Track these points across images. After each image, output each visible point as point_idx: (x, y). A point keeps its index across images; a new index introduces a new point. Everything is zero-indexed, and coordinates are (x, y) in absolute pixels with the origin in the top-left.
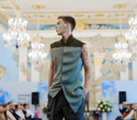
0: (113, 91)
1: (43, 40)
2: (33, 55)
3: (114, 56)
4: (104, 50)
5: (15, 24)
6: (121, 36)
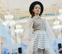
5: (8, 17)
6: (56, 18)
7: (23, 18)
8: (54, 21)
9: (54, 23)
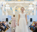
0: (29, 18)
1: (9, 4)
2: (6, 8)
3: (29, 8)
4: (26, 7)
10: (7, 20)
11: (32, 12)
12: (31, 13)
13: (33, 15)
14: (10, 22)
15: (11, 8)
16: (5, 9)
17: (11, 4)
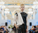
4: (25, 11)
6: (30, 7)
7: (10, 5)
8: (29, 9)
9: (29, 10)
10: (6, 24)
11: (31, 16)
12: (30, 18)
13: (32, 19)
14: (9, 26)
15: (10, 12)
16: (4, 13)
17: (10, 8)
